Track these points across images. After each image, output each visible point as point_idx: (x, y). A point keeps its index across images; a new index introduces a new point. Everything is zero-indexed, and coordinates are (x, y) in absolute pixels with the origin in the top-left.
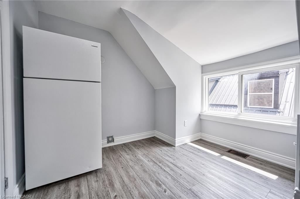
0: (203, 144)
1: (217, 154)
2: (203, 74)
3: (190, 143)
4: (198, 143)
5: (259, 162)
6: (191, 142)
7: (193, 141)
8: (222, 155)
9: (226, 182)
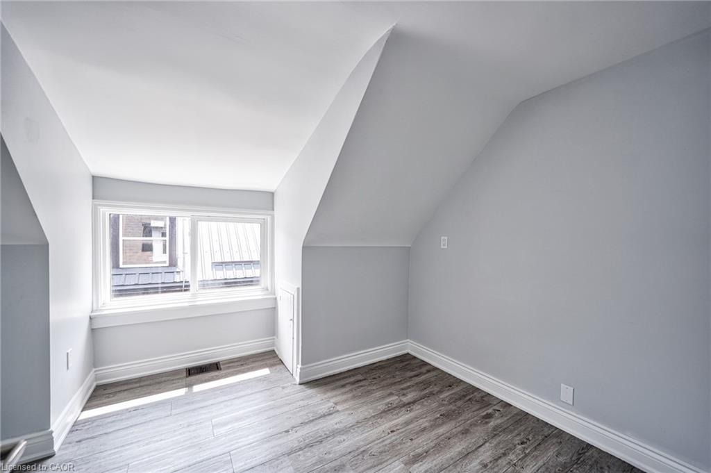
0: (126, 393)
1: (181, 392)
2: (97, 202)
3: (84, 412)
4: (108, 397)
5: (236, 364)
6: (84, 409)
7: (87, 403)
8: (190, 386)
9: (248, 417)
